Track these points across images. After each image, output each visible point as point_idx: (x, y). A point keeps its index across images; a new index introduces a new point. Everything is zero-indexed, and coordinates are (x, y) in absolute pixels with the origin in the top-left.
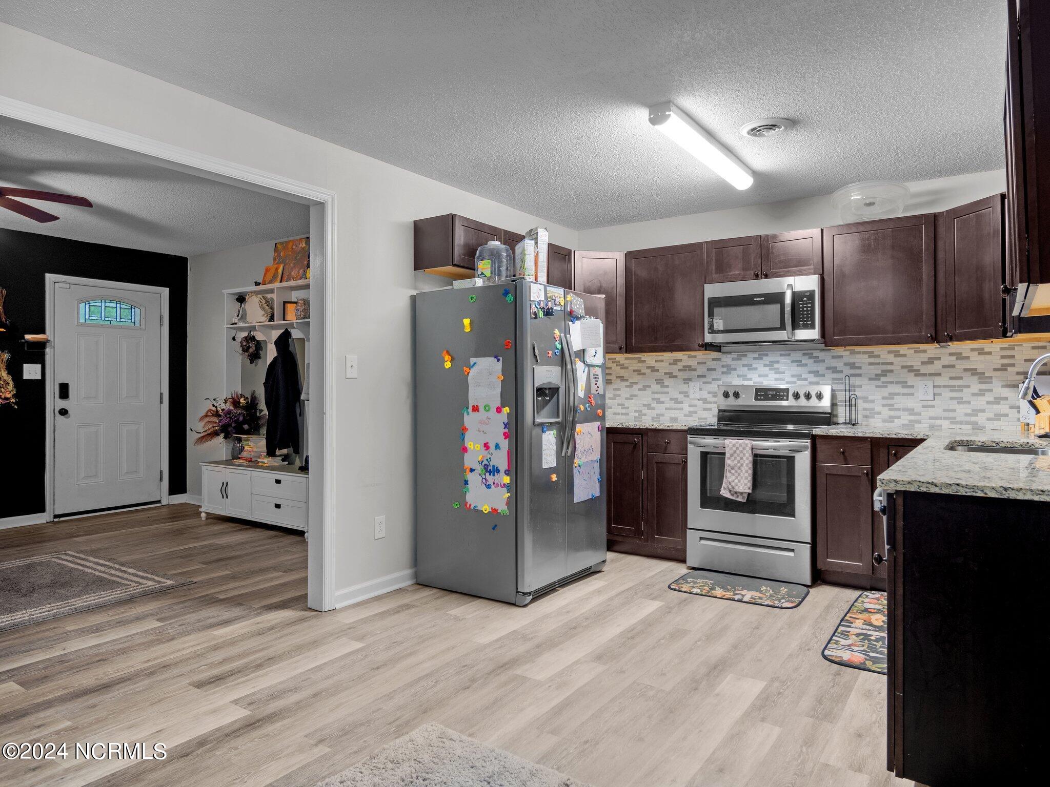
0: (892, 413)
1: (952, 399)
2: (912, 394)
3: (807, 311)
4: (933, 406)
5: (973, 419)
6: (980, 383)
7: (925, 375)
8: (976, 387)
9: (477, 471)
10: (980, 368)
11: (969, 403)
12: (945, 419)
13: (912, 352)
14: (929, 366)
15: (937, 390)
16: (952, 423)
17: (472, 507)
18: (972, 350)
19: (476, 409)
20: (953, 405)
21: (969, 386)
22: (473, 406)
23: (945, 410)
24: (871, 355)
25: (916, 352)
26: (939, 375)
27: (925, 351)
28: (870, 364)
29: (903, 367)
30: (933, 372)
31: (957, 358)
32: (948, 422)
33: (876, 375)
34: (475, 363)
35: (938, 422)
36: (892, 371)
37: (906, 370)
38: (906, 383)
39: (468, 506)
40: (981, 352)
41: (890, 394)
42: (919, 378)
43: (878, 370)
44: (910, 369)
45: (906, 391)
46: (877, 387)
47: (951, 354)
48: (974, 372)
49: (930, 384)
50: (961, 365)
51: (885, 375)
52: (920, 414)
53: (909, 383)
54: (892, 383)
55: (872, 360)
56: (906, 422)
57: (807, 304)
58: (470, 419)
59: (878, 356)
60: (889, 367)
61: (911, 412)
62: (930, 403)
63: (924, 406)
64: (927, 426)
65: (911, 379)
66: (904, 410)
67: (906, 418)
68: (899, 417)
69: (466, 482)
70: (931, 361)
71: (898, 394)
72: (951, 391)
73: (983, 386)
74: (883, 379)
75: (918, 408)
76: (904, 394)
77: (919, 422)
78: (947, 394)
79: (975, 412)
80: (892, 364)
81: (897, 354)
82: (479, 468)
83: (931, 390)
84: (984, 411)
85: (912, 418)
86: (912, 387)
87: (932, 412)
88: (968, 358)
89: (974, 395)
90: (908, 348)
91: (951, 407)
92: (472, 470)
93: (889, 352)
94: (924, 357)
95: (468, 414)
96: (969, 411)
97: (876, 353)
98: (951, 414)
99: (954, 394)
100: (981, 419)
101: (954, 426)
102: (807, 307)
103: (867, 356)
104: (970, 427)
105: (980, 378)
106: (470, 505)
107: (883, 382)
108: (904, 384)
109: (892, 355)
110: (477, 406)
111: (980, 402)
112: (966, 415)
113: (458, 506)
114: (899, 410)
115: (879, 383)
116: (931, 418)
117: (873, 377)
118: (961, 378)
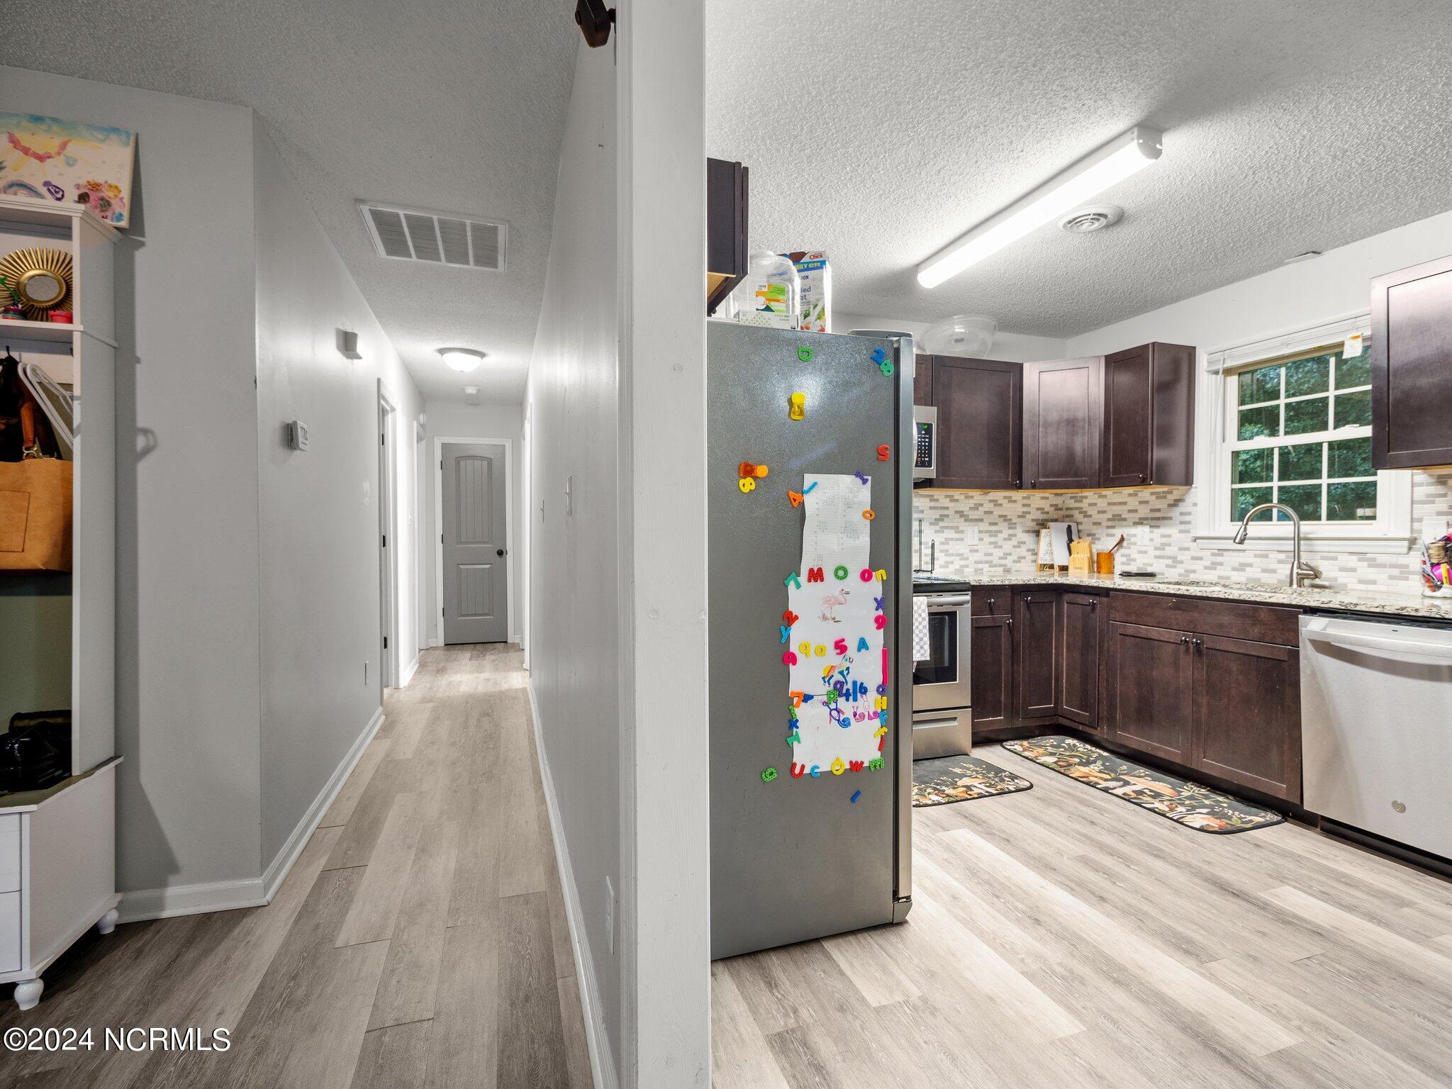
0: (948, 559)
1: (991, 543)
2: (962, 540)
3: (925, 446)
4: (977, 551)
5: (1004, 562)
6: (1009, 528)
7: (972, 520)
8: (1006, 532)
9: (820, 698)
10: (1010, 514)
11: (1001, 547)
12: (986, 562)
13: (963, 497)
14: (976, 512)
15: (982, 535)
16: (990, 566)
17: (807, 771)
18: (1005, 498)
19: (816, 575)
20: (991, 549)
21: (1001, 532)
22: (811, 570)
23: (986, 555)
24: (932, 499)
25: (966, 497)
26: (981, 520)
27: (972, 497)
28: (931, 508)
29: (956, 512)
30: (977, 517)
31: (995, 505)
32: (987, 565)
33: (936, 519)
34: (815, 484)
35: (980, 566)
36: (947, 516)
37: (958, 515)
38: (958, 527)
39: (797, 771)
40: (1011, 501)
41: (946, 539)
42: (967, 523)
43: (936, 514)
44: (961, 514)
45: (958, 536)
46: (936, 532)
47: (991, 501)
48: (1004, 518)
49: (976, 529)
50: (997, 511)
51: (942, 520)
52: (967, 559)
53: (961, 529)
54: (947, 528)
55: (933, 504)
56: (958, 567)
57: (925, 438)
58: (801, 597)
59: (937, 500)
60: (946, 512)
61: (961, 556)
62: (975, 548)
63: (971, 551)
64: (973, 570)
65: (963, 525)
66: (958, 555)
67: (958, 563)
68: (952, 563)
69: (793, 723)
70: (976, 507)
71: (952, 539)
72: (990, 536)
73: (1011, 532)
74: (941, 524)
75: (966, 551)
76: (957, 539)
77: (967, 567)
78: (987, 539)
79: (1007, 555)
80: (947, 508)
81: (953, 500)
82: (821, 690)
83: (977, 536)
84: (1010, 554)
85: (963, 562)
86: (962, 532)
87: (977, 556)
88: (1001, 505)
89: (1005, 539)
90: (961, 494)
91: (990, 551)
92: (807, 698)
93: (946, 496)
94: (971, 503)
95: (798, 586)
96: (1001, 555)
97: (935, 497)
98: (989, 558)
99: (992, 539)
100: (1009, 562)
101: (992, 569)
102: (925, 442)
103: (928, 499)
104: (1001, 569)
105: (1009, 524)
106: (803, 767)
107: (941, 527)
108: (957, 529)
109: (948, 500)
110: (820, 570)
111: (1008, 546)
112: (1000, 558)
113: (775, 775)
114: (952, 555)
115: (937, 528)
116: (977, 562)
117: (933, 521)
118: (996, 524)
